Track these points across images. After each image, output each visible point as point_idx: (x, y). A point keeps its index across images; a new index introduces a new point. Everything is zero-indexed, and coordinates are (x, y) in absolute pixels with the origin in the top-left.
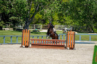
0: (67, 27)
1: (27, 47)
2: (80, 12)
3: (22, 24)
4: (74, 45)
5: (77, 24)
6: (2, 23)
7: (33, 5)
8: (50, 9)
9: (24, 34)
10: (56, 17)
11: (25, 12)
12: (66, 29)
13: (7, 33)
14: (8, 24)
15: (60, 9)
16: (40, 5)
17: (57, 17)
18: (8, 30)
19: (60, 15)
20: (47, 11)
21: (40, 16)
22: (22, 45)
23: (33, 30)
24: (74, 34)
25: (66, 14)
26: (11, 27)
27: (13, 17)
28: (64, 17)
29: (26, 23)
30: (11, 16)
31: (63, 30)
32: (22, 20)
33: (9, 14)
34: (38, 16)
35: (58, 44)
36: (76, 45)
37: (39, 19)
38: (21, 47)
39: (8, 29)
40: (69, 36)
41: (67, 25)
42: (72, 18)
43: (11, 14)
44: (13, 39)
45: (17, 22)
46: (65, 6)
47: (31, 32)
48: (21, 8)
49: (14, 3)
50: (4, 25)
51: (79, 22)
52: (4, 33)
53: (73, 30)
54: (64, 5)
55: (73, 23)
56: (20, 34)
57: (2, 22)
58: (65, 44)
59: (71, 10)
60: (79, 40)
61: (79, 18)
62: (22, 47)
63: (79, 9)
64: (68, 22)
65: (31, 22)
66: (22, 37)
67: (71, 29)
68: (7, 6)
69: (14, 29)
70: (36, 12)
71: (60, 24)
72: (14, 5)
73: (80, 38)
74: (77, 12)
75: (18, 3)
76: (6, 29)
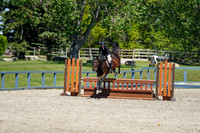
0: (159, 54)
1: (75, 94)
2: (184, 21)
3: (64, 48)
4: (172, 92)
5: (178, 46)
6: (24, 46)
7: (88, 7)
8: (123, 16)
9: (70, 68)
10: (135, 34)
11: (72, 23)
12: (156, 57)
13: (33, 67)
14: (37, 47)
15: (144, 15)
16: (102, 8)
17: (137, 33)
18: (36, 59)
19: (144, 29)
20: (116, 20)
21: (103, 31)
22: (65, 91)
23: (88, 59)
24: (173, 68)
25: (156, 27)
26: (43, 53)
27: (46, 34)
28: (152, 33)
29: (73, 46)
30: (42, 31)
31: (150, 59)
32: (64, 40)
33: (39, 26)
34: (97, 30)
35: (139, 89)
36: (176, 90)
37: (100, 36)
38: (62, 95)
39: (36, 57)
40: (162, 72)
41: (158, 49)
42: (169, 34)
43: (43, 26)
44: (46, 78)
45: (54, 43)
46: (155, 9)
47: (84, 65)
48: (64, 14)
49: (49, 3)
50: (28, 49)
51: (184, 43)
52: (28, 67)
53: (170, 60)
54: (151, 8)
55: (171, 46)
56: (61, 67)
57: (25, 43)
58: (154, 90)
59: (167, 17)
60: (182, 81)
61: (182, 35)
62: (64, 94)
63: (183, 16)
64: (159, 44)
65: (82, 44)
66: (66, 74)
67: (167, 57)
68: (34, 10)
69: (49, 58)
70: (94, 21)
71: (144, 46)
72: (48, 7)
73: (185, 77)
74: (178, 22)
75: (56, 3)
76: (31, 57)
